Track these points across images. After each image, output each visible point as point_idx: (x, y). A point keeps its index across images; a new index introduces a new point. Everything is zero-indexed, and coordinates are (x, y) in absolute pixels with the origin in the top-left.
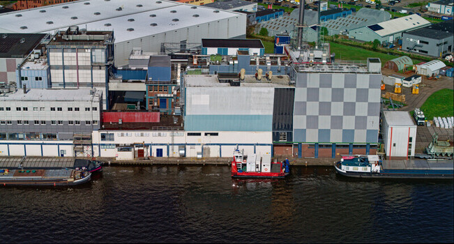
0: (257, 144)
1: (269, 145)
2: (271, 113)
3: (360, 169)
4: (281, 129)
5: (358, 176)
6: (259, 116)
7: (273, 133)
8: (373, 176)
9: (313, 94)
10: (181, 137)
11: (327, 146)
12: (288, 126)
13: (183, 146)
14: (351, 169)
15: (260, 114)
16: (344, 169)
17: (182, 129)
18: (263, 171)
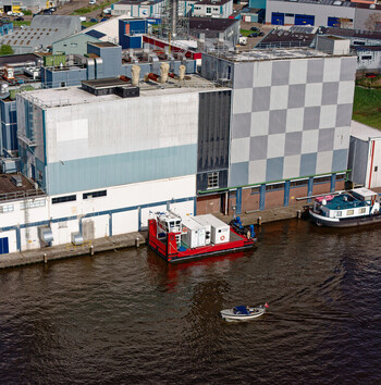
0: (173, 201)
1: (190, 199)
2: (194, 140)
3: (357, 212)
4: (212, 167)
5: (355, 224)
6: (175, 148)
7: (198, 176)
8: (375, 221)
9: (261, 98)
10: (41, 209)
11: (276, 187)
12: (222, 160)
13: (45, 225)
14: (345, 213)
15: (177, 144)
16: (334, 216)
17: (42, 193)
18: (218, 241)
